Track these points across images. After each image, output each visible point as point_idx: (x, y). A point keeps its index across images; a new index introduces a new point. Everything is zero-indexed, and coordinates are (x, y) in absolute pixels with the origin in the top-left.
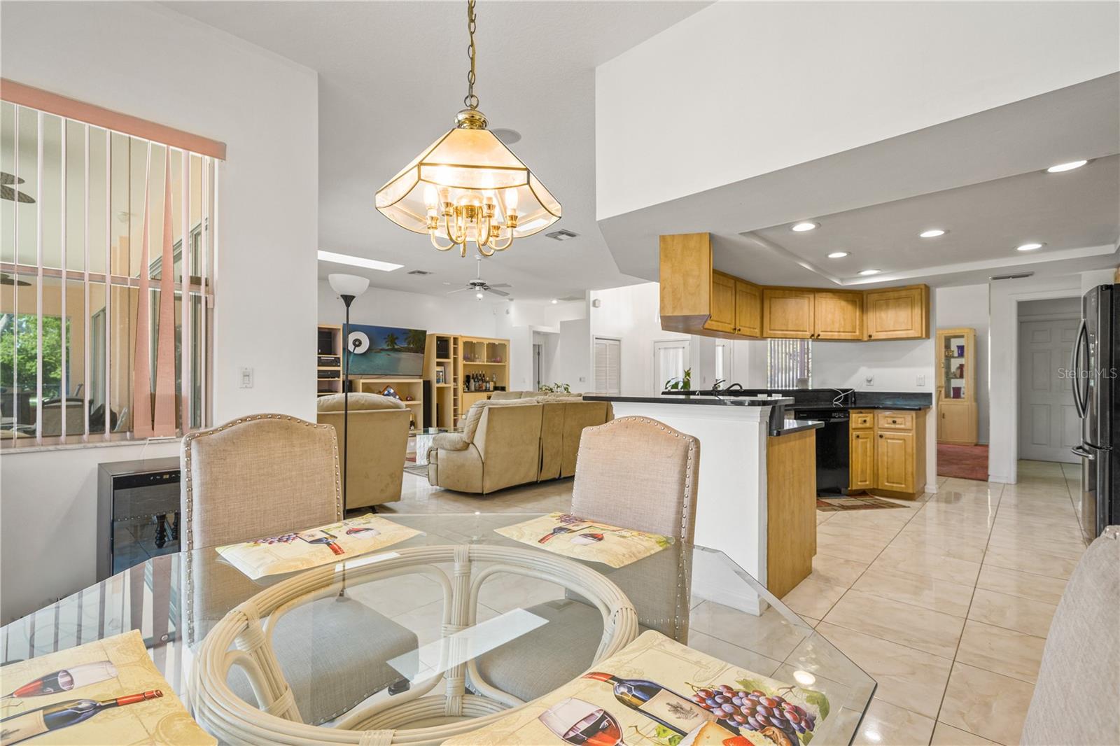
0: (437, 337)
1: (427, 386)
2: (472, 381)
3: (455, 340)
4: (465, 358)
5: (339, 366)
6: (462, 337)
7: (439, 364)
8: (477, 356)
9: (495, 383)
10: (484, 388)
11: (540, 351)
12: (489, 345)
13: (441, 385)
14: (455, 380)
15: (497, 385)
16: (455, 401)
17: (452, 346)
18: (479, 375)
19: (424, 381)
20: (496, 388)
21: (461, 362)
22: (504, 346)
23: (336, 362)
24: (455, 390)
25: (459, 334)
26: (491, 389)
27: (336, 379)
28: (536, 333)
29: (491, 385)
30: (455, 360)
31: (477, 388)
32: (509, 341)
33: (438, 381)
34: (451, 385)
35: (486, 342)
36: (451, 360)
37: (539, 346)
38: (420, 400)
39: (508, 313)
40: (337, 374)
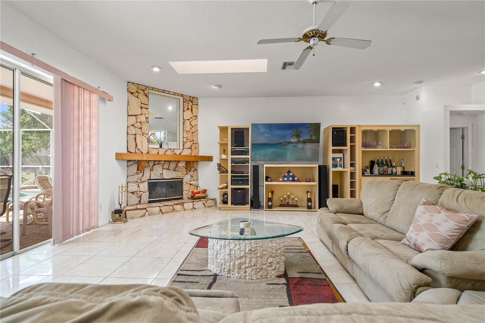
0: (333, 128)
1: (323, 171)
2: (376, 166)
3: (353, 130)
4: (364, 145)
5: (249, 155)
6: (359, 126)
7: (334, 151)
8: (380, 143)
9: (404, 168)
10: (389, 172)
11: (465, 134)
12: (392, 132)
13: (339, 169)
14: (352, 165)
15: (406, 170)
16: (352, 184)
17: (349, 135)
18: (384, 161)
19: (319, 166)
20: (404, 173)
21: (359, 149)
22: (412, 132)
23: (246, 153)
24: (352, 175)
25: (357, 124)
26: (399, 173)
27: (247, 164)
28: (454, 114)
29: (399, 170)
30: (353, 148)
31: (382, 173)
32: (419, 126)
33: (335, 166)
34: (348, 169)
35: (388, 129)
36: (348, 148)
37: (463, 129)
38: (316, 182)
39: (418, 98)
40: (246, 161)
